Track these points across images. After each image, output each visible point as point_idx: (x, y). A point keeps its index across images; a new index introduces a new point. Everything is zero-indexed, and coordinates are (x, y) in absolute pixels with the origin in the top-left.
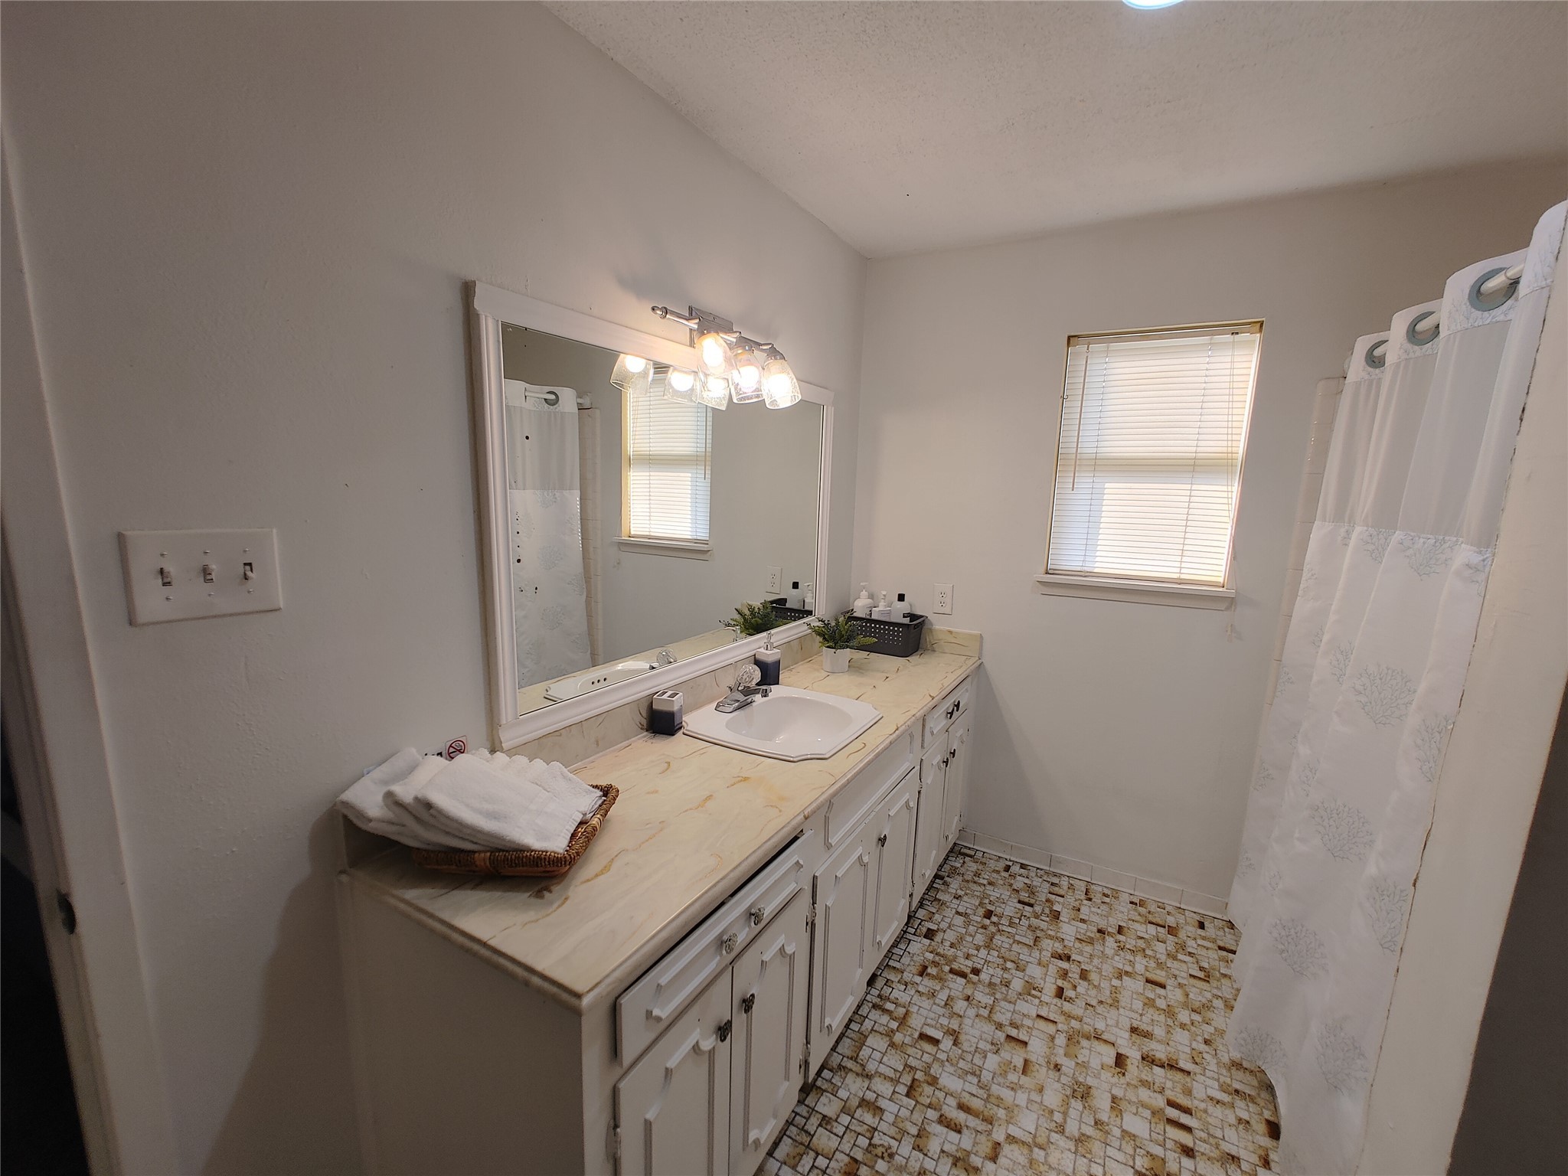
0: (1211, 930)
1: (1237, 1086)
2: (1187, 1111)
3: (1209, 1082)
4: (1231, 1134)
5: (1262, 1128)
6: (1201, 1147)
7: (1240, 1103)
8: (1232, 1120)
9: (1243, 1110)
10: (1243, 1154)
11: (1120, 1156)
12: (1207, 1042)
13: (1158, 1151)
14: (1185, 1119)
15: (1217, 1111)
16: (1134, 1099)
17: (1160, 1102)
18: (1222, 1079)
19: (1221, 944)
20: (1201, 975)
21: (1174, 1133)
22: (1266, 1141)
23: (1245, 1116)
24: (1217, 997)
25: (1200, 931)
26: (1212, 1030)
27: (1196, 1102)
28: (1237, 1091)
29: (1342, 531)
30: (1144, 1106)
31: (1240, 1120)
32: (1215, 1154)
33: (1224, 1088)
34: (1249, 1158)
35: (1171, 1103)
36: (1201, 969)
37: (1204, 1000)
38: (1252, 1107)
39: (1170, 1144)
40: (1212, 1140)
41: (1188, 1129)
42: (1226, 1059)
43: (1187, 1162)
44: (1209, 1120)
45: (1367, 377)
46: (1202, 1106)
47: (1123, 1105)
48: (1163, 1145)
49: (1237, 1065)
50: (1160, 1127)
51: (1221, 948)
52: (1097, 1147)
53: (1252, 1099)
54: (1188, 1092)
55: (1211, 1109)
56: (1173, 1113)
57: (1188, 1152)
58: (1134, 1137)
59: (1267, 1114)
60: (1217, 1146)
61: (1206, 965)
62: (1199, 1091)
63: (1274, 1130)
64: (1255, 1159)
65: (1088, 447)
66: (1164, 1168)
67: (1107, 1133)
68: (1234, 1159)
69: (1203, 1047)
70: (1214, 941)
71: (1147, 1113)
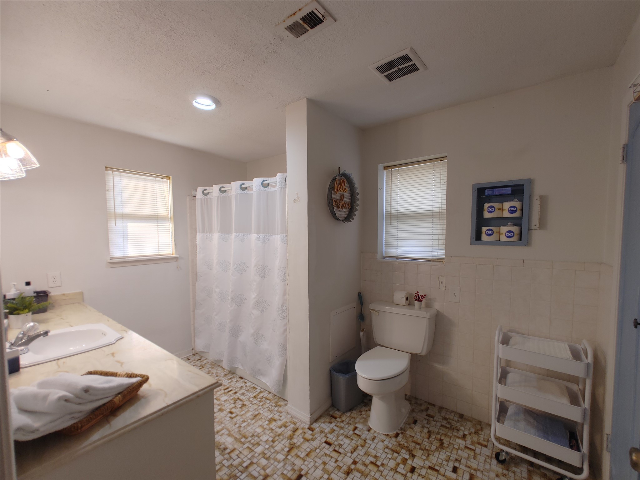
0: (192, 359)
1: (229, 377)
2: (228, 388)
3: (225, 381)
4: (237, 384)
5: (240, 379)
6: (236, 390)
7: (233, 379)
8: (235, 382)
9: (235, 380)
10: (242, 385)
11: (228, 405)
12: (217, 376)
13: (232, 398)
14: (229, 389)
15: (232, 384)
16: (219, 395)
17: (223, 391)
18: (226, 379)
19: (197, 359)
20: (201, 367)
21: (230, 393)
22: (242, 380)
23: (236, 380)
24: (209, 368)
25: (190, 361)
26: (215, 374)
27: (228, 386)
28: (230, 378)
29: (205, 235)
30: (222, 394)
31: (236, 381)
32: (239, 389)
33: (228, 380)
34: (243, 384)
35: (225, 390)
36: (200, 366)
37: (207, 371)
38: (235, 378)
39: (232, 395)
40: (237, 388)
41: (231, 390)
42: (223, 376)
43: (237, 394)
44: (232, 386)
45: (204, 197)
46: (229, 385)
47: (218, 398)
48: (231, 396)
49: (225, 375)
50: (228, 394)
51: (198, 360)
52: (223, 408)
53: (233, 377)
54: (225, 386)
55: (231, 384)
56: (227, 391)
57: (236, 393)
58: (226, 400)
59: (238, 377)
60: (238, 388)
61: (199, 365)
62: (226, 384)
63: (241, 378)
64: (244, 384)
65: (119, 210)
66: (235, 399)
67: (222, 404)
68: (242, 387)
69: (217, 378)
70: (195, 360)
71: (223, 395)
